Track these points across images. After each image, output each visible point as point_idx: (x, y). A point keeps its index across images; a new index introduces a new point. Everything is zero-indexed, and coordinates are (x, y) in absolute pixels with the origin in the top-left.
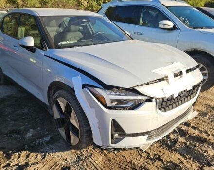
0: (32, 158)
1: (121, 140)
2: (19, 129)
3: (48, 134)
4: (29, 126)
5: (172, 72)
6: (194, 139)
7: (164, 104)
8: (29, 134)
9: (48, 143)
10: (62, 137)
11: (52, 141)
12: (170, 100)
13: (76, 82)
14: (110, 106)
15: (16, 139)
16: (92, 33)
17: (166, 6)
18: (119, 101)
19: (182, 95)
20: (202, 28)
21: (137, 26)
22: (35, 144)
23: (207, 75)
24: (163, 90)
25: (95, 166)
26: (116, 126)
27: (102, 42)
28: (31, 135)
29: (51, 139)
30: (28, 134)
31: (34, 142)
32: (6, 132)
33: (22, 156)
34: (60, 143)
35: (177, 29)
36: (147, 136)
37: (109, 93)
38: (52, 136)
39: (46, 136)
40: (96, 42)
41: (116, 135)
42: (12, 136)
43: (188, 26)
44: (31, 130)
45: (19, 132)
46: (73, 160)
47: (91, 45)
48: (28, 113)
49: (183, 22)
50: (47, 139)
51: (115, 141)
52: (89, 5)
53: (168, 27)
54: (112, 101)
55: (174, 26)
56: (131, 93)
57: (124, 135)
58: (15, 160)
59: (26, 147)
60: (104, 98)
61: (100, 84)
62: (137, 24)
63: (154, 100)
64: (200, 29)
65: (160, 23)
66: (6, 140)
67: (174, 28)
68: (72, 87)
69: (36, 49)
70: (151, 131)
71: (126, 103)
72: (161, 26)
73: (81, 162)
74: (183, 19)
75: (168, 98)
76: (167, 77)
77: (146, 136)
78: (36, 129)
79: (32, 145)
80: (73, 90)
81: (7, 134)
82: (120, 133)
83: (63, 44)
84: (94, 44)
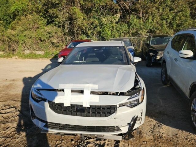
72: (180, 55)
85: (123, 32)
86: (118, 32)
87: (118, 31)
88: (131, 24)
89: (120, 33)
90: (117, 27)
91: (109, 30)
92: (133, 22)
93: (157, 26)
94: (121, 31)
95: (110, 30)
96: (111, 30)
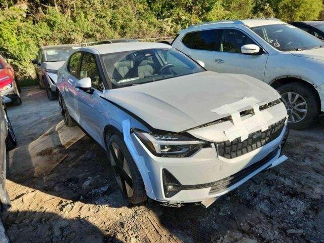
0: (85, 211)
1: (176, 192)
2: (77, 177)
3: (106, 184)
4: (89, 173)
5: (238, 110)
6: (281, 192)
7: (228, 149)
8: (87, 183)
9: (104, 193)
10: (119, 188)
11: (109, 192)
12: (235, 144)
13: (126, 126)
14: (160, 153)
15: (72, 188)
16: (162, 65)
17: (251, 27)
18: (173, 147)
19: (255, 137)
20: (297, 50)
21: (217, 53)
22: (91, 195)
23: (306, 107)
24: (224, 132)
25: (152, 223)
26: (168, 177)
27: (166, 76)
28: (88, 184)
29: (109, 189)
30: (85, 183)
31: (90, 193)
32: (64, 180)
33: (74, 208)
34: (117, 193)
35: (264, 53)
36: (210, 188)
37: (158, 138)
38: (111, 186)
39: (104, 185)
40: (161, 77)
41: (170, 187)
42: (68, 185)
43: (278, 48)
44: (90, 178)
45: (76, 180)
46: (129, 215)
47: (152, 81)
48: (90, 159)
49: (272, 44)
50: (104, 189)
51: (169, 194)
52: (172, 31)
53: (252, 52)
54: (163, 147)
55: (261, 49)
56: (184, 137)
57: (179, 187)
58: (67, 212)
59: (82, 198)
60: (152, 143)
61: (149, 129)
62: (218, 50)
63: (213, 145)
64: (294, 52)
65: (242, 48)
66: (62, 189)
67: (261, 52)
68: (121, 132)
69: (94, 90)
70: (214, 183)
71: (181, 149)
72: (243, 51)
73: (136, 218)
74: (272, 41)
75: (232, 142)
76: (231, 116)
77: (208, 189)
78: (95, 177)
79: (87, 195)
80: (122, 134)
81: (64, 183)
82: (174, 184)
83: (123, 83)
84: (156, 81)
85: (41, 38)
86: (31, 37)
87: (33, 35)
88: (55, 22)
89: (37, 39)
90: (28, 28)
91: (12, 34)
92: (56, 19)
93: (94, 27)
94: (38, 35)
95: (14, 34)
96: (16, 33)
